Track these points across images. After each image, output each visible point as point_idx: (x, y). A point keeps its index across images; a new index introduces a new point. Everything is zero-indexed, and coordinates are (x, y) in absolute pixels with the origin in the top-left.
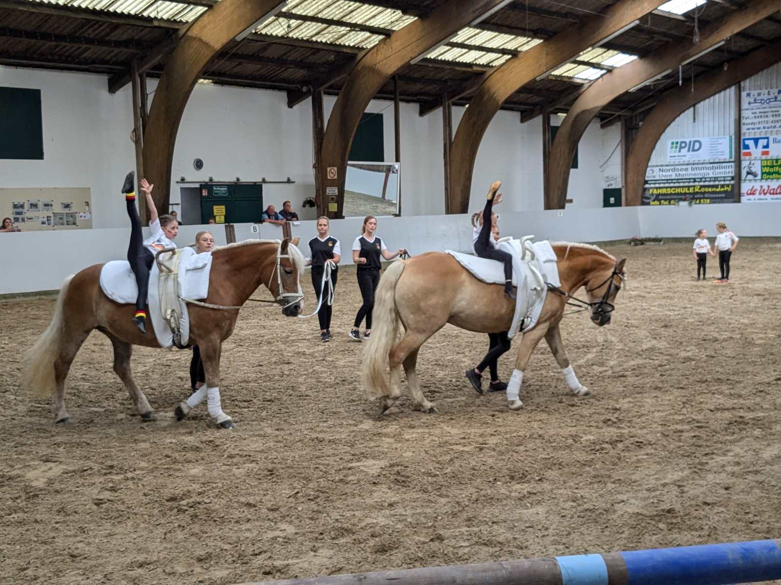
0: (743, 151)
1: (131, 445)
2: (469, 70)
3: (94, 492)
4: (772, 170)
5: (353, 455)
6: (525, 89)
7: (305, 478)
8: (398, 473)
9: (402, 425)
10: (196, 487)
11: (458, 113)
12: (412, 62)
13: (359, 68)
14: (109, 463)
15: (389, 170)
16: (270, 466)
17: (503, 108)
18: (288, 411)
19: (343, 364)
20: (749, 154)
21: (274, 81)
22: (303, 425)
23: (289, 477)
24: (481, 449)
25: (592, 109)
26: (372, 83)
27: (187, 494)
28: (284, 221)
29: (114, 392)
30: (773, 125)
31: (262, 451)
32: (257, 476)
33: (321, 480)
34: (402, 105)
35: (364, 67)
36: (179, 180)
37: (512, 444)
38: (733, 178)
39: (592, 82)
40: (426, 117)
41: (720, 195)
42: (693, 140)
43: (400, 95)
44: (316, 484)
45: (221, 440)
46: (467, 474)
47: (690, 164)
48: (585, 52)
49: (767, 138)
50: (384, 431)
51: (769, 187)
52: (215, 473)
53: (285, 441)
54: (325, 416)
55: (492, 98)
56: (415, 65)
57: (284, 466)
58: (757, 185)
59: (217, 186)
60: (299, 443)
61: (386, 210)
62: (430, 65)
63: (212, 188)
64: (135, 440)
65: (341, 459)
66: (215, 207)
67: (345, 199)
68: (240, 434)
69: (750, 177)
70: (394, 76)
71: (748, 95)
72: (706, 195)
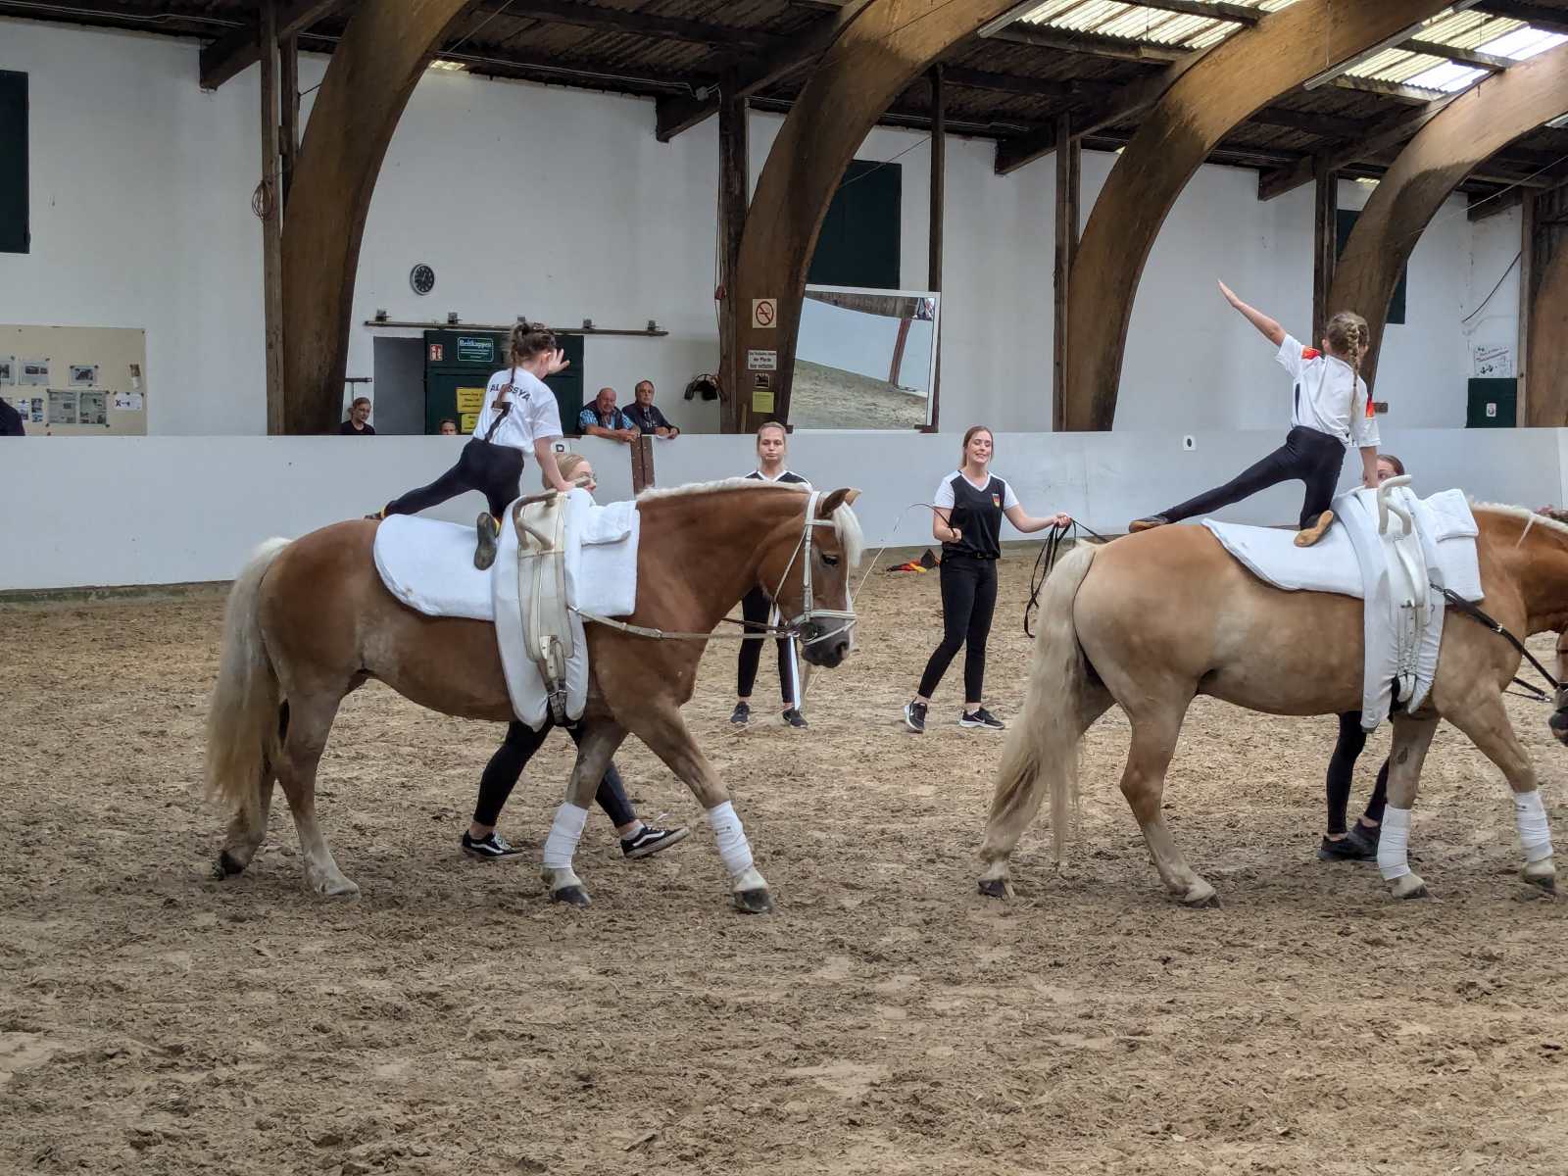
1: (230, 996)
2: (1131, 56)
3: (130, 1114)
5: (798, 1047)
6: (1274, 112)
7: (673, 1102)
8: (915, 1099)
9: (926, 974)
10: (392, 1112)
11: (1097, 169)
12: (984, 32)
13: (846, 45)
14: (171, 1039)
15: (911, 310)
16: (584, 1067)
17: (1213, 160)
18: (632, 924)
19: (775, 808)
21: (627, 71)
22: (671, 964)
23: (630, 1097)
24: (1133, 1047)
25: (1448, 168)
26: (874, 85)
27: (369, 1129)
28: (636, 433)
29: (190, 858)
31: (564, 1027)
32: (548, 1092)
33: (715, 1108)
34: (952, 144)
35: (857, 42)
36: (372, 318)
37: (1214, 1037)
39: (1450, 99)
40: (1013, 175)
43: (948, 116)
44: (702, 1119)
45: (459, 994)
46: (1096, 1111)
48: (1435, 19)
50: (880, 987)
52: (442, 1078)
53: (622, 1003)
54: (727, 942)
55: (1186, 131)
56: (989, 38)
57: (620, 1069)
59: (468, 336)
60: (658, 1011)
61: (899, 413)
62: (1029, 41)
63: (455, 343)
64: (239, 984)
65: (767, 1056)
66: (460, 391)
67: (796, 384)
68: (506, 978)
70: (934, 66)
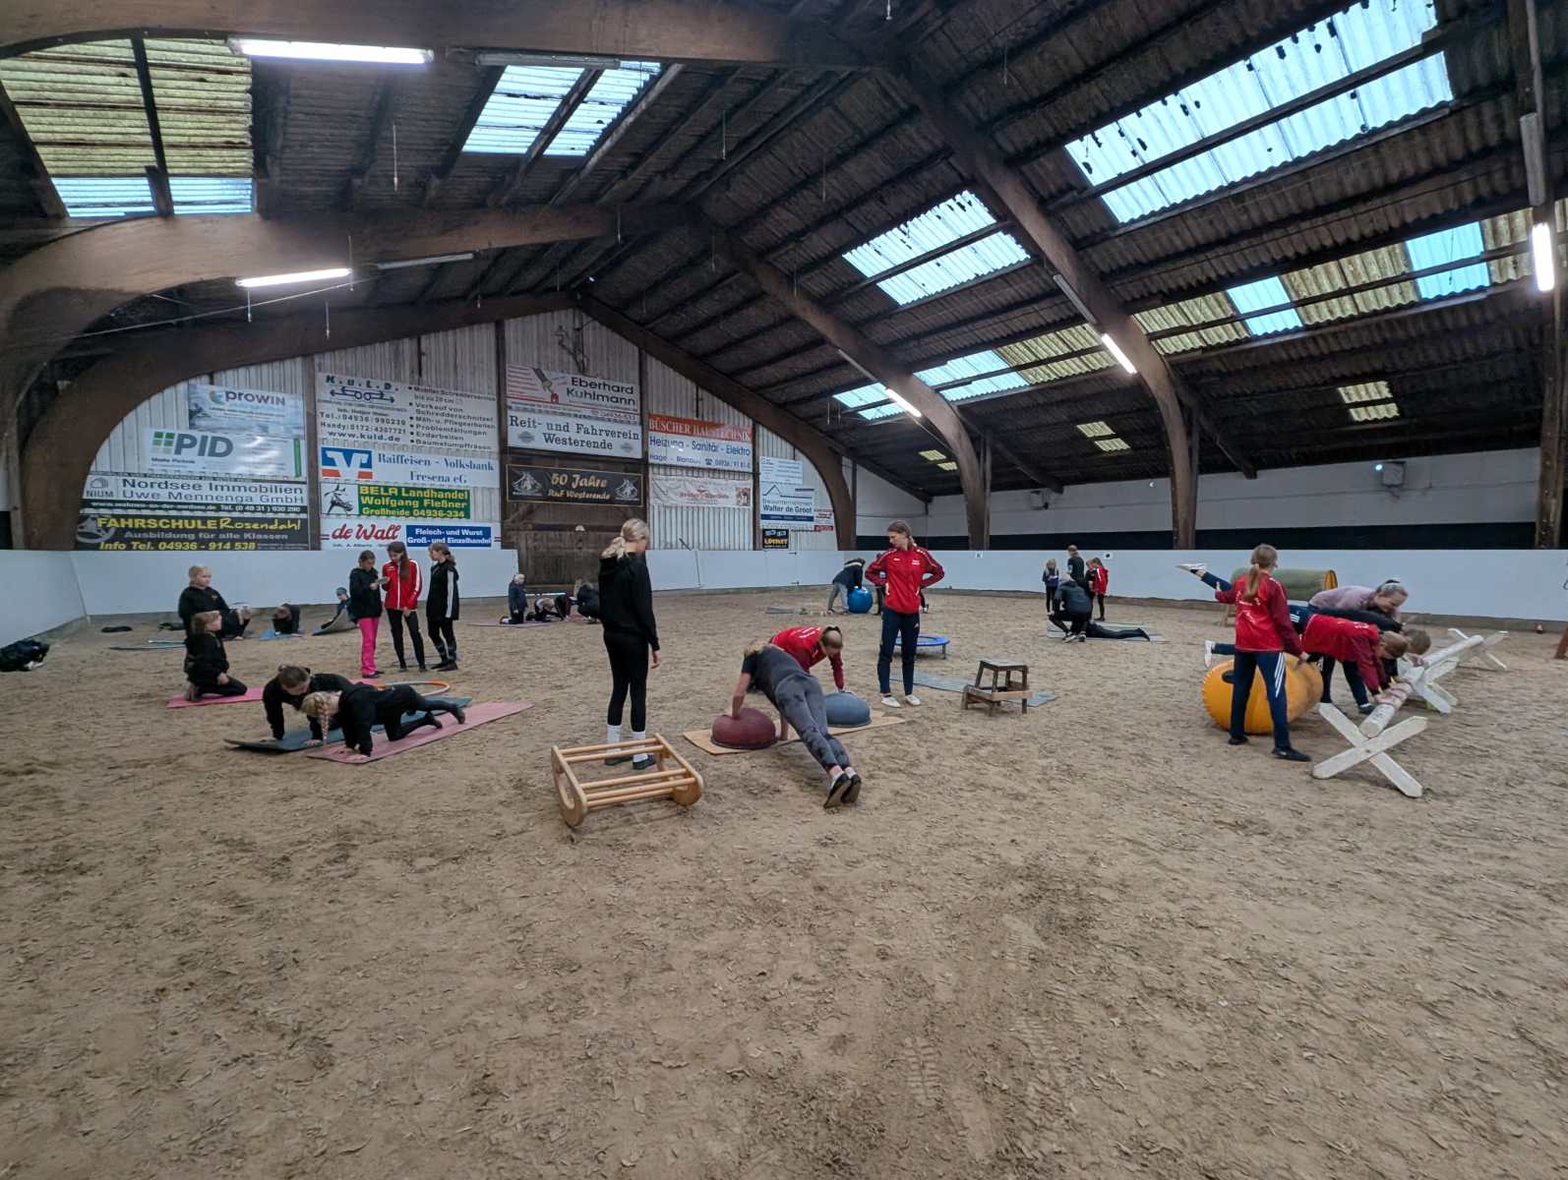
0: (322, 467)
4: (378, 502)
20: (336, 474)
30: (378, 434)
38: (303, 510)
41: (278, 537)
42: (210, 435)
47: (206, 478)
49: (369, 453)
51: (373, 526)
58: (353, 524)
69: (336, 509)
71: (330, 379)
72: (247, 536)
